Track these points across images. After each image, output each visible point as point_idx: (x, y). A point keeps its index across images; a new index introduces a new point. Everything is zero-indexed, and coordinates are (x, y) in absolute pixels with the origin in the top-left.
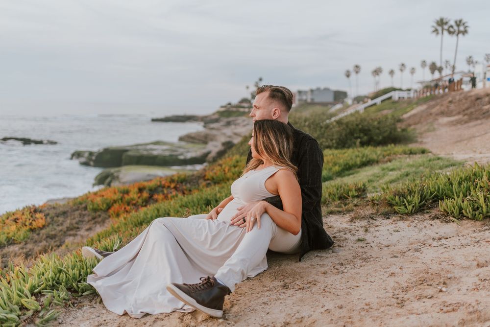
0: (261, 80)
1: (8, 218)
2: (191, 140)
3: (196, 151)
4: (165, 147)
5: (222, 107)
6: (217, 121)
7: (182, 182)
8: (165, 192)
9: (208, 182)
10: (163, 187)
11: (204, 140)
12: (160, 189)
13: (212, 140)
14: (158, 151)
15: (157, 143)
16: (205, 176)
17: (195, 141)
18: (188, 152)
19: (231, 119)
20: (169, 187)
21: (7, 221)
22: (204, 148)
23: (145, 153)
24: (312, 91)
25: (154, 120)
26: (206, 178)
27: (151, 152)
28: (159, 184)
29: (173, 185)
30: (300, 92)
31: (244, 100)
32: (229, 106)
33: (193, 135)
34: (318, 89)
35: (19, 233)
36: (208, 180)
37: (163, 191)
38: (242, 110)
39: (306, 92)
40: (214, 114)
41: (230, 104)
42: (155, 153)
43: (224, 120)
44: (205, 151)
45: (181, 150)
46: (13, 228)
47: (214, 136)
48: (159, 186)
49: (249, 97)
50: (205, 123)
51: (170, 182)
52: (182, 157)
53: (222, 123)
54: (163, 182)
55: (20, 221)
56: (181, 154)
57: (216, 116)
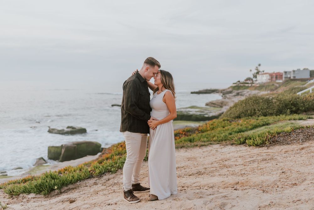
0: (260, 65)
1: (118, 145)
2: (213, 105)
3: (215, 112)
4: (197, 110)
5: (234, 84)
6: (230, 92)
7: (188, 132)
8: (180, 136)
9: (200, 132)
10: (180, 134)
11: (221, 105)
12: (178, 134)
13: (225, 105)
14: (193, 112)
15: (192, 107)
16: (198, 129)
17: (216, 106)
18: (211, 112)
19: (239, 91)
20: (182, 134)
21: (118, 146)
22: (220, 110)
23: (185, 113)
24: (294, 71)
25: (192, 93)
26: (199, 130)
27: (189, 112)
28: (178, 132)
29: (184, 133)
30: (286, 72)
31: (249, 79)
32: (239, 83)
33: (214, 102)
34: (299, 70)
35: (123, 151)
36: (200, 131)
37: (179, 135)
38: (247, 85)
39: (290, 72)
40: (229, 88)
41: (239, 82)
42: (191, 113)
43: (235, 92)
44: (220, 112)
45: (206, 112)
46: (121, 149)
47: (227, 102)
48: (178, 133)
49: (252, 77)
50: (223, 94)
51: (183, 132)
52: (206, 116)
53: (234, 94)
54: (180, 132)
55: (123, 146)
56: (207, 114)
57: (230, 90)
